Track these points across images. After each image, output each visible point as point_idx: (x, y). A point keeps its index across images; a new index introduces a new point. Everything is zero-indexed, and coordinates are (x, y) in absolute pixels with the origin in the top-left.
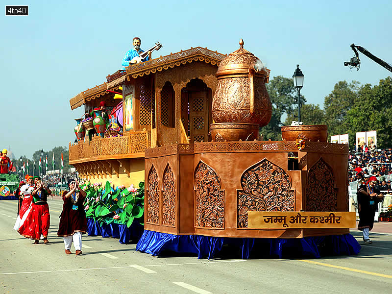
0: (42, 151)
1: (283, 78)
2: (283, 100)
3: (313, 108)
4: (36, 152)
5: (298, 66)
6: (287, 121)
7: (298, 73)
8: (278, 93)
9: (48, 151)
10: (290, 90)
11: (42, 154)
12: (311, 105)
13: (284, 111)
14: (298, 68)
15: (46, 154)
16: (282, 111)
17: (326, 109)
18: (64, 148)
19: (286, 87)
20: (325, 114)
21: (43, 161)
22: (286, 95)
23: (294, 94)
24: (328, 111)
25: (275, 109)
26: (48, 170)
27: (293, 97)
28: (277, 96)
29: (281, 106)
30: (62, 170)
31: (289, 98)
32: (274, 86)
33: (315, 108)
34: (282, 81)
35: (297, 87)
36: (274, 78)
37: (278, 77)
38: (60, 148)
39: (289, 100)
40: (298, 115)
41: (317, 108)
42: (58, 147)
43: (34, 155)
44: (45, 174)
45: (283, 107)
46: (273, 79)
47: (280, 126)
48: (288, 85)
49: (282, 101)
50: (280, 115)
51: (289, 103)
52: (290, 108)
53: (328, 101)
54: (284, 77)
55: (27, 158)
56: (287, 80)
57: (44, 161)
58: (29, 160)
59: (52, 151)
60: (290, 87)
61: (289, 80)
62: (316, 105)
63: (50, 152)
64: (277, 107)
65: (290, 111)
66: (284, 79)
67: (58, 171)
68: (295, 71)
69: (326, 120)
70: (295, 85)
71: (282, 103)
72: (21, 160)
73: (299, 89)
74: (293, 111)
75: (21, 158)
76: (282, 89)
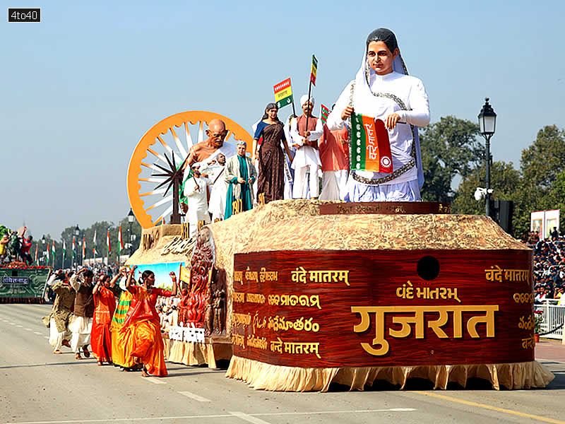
0: (77, 228)
1: (456, 120)
2: (455, 154)
3: (503, 167)
4: (66, 229)
5: (487, 100)
6: (461, 187)
7: (488, 112)
8: (447, 143)
9: (86, 229)
10: (467, 139)
12: (499, 163)
13: (456, 172)
14: (487, 104)
15: (82, 232)
16: (453, 172)
17: (523, 169)
18: (110, 224)
19: (459, 133)
20: (522, 177)
21: (78, 244)
22: (460, 146)
23: (472, 146)
24: (526, 172)
25: (442, 168)
26: (85, 258)
27: (472, 149)
28: (445, 148)
29: (451, 164)
30: (106, 259)
31: (464, 151)
32: (441, 132)
33: (505, 168)
34: (454, 125)
35: (485, 133)
36: (441, 118)
37: (448, 117)
38: (104, 224)
39: (465, 154)
40: (487, 178)
41: (510, 167)
42: (100, 222)
43: (63, 234)
45: (456, 166)
46: (440, 121)
47: (449, 195)
48: (464, 130)
49: (453, 156)
50: (450, 178)
51: (464, 159)
52: (466, 167)
53: (527, 157)
54: (457, 118)
55: (51, 238)
56: (462, 122)
57: (80, 243)
58: (55, 242)
59: (90, 228)
60: (467, 133)
61: (466, 123)
62: (507, 163)
63: (88, 229)
64: (446, 165)
65: (466, 172)
66: (457, 122)
67: (101, 259)
68: (482, 108)
69: (524, 187)
70: (482, 131)
71: (453, 158)
72: (44, 242)
73: (488, 136)
74: (471, 172)
75: (44, 238)
76: (454, 137)
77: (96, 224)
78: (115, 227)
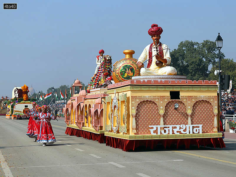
0: (53, 88)
1: (210, 41)
2: (210, 56)
3: (229, 61)
4: (49, 88)
5: (219, 34)
6: (212, 69)
7: (219, 39)
8: (206, 51)
10: (215, 49)
11: (53, 90)
12: (228, 59)
13: (210, 63)
15: (55, 90)
16: (209, 63)
18: (67, 86)
19: (211, 47)
21: (53, 94)
22: (212, 52)
23: (217, 52)
25: (204, 61)
27: (216, 53)
28: (206, 53)
29: (208, 60)
31: (213, 54)
32: (204, 47)
34: (209, 44)
35: (218, 47)
36: (204, 41)
37: (207, 40)
38: (65, 86)
40: (219, 66)
41: (232, 61)
42: (63, 85)
43: (48, 90)
44: (55, 103)
45: (210, 61)
46: (203, 42)
47: (208, 72)
48: (213, 46)
49: (209, 56)
50: (208, 66)
51: (214, 57)
52: (214, 61)
55: (43, 92)
56: (213, 42)
58: (44, 94)
59: (59, 88)
61: (214, 43)
62: (231, 59)
63: (58, 88)
64: (206, 60)
65: (214, 63)
66: (211, 42)
67: (63, 101)
68: (217, 37)
70: (217, 47)
72: (39, 94)
73: (219, 48)
74: (216, 63)
75: (39, 92)
76: (209, 48)
77: (61, 86)
78: (69, 87)
